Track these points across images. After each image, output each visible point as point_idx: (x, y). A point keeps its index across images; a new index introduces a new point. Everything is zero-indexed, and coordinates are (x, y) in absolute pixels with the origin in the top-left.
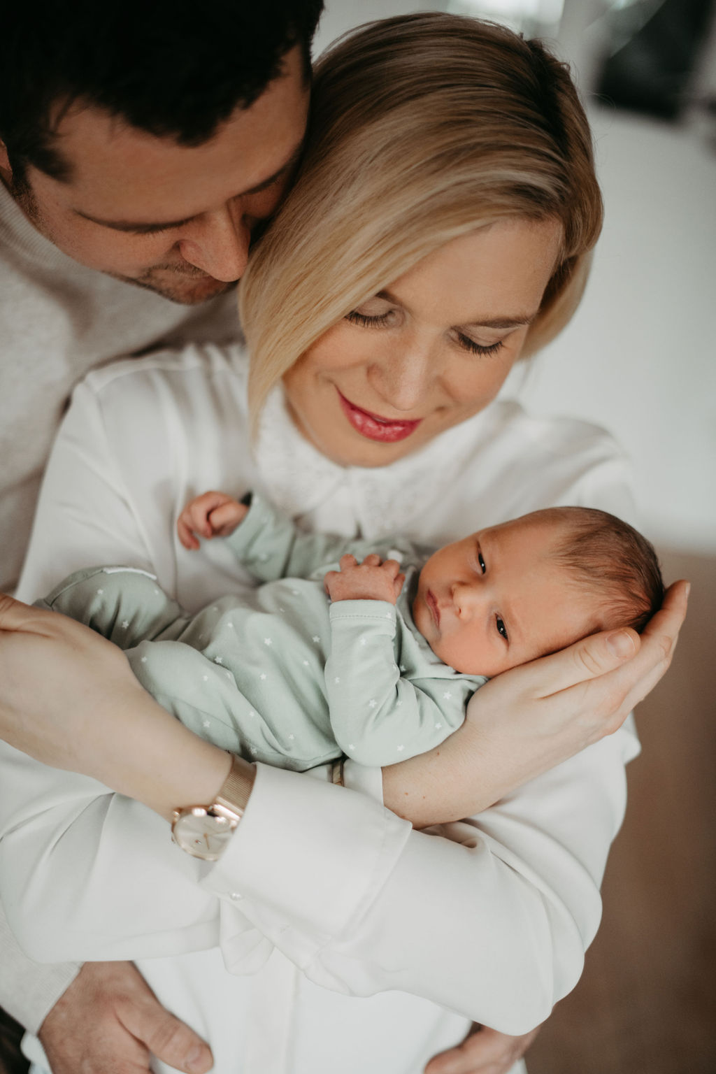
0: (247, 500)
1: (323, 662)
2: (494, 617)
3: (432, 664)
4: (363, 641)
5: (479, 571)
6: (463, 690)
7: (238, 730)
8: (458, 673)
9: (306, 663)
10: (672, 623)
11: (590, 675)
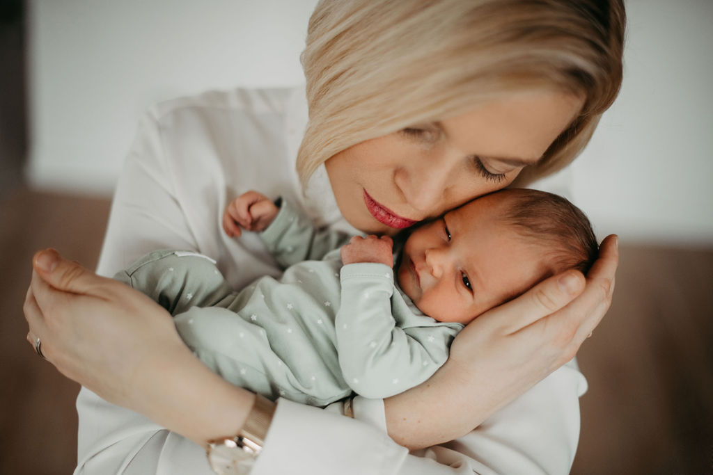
0: (278, 203)
1: (332, 318)
2: (460, 273)
3: (417, 315)
5: (446, 238)
6: (445, 335)
7: (268, 375)
8: (438, 322)
9: (320, 322)
10: (609, 269)
11: (547, 312)
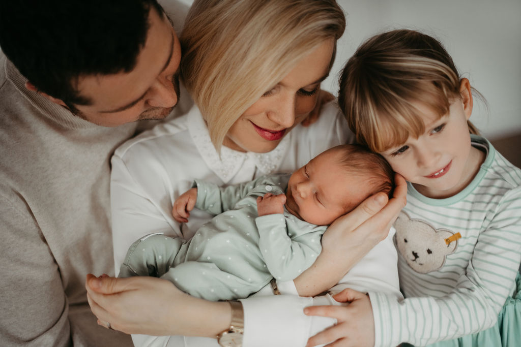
3: (302, 228)
4: (273, 232)
5: (307, 177)
11: (370, 216)
